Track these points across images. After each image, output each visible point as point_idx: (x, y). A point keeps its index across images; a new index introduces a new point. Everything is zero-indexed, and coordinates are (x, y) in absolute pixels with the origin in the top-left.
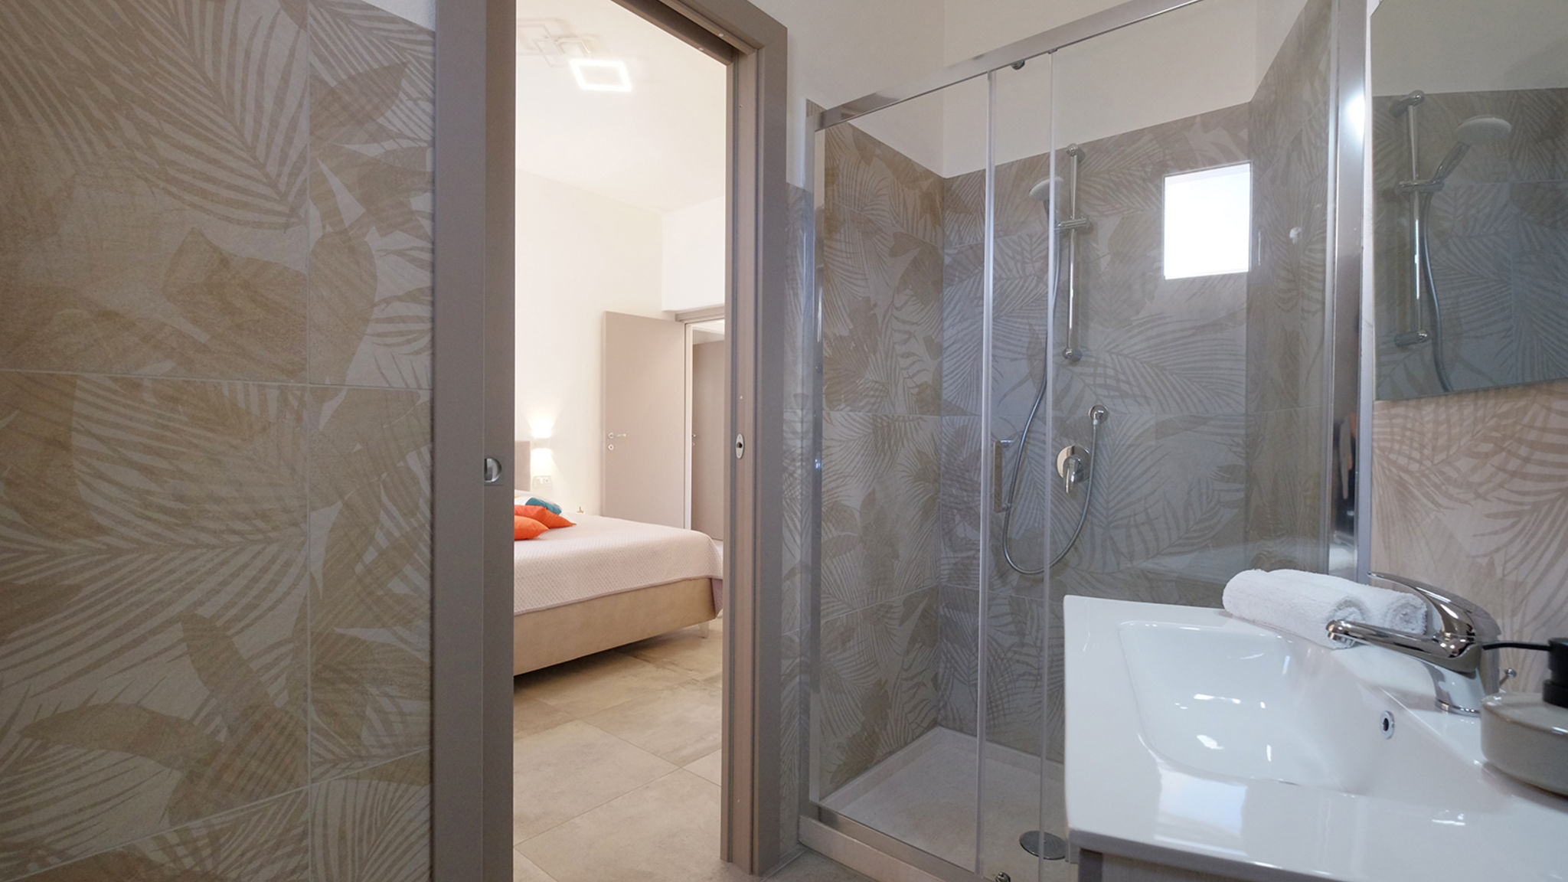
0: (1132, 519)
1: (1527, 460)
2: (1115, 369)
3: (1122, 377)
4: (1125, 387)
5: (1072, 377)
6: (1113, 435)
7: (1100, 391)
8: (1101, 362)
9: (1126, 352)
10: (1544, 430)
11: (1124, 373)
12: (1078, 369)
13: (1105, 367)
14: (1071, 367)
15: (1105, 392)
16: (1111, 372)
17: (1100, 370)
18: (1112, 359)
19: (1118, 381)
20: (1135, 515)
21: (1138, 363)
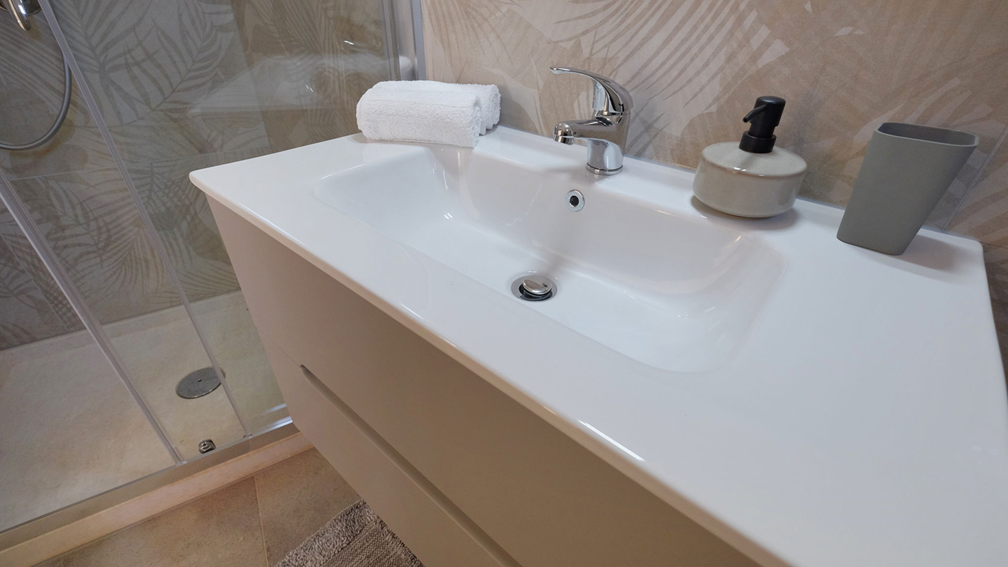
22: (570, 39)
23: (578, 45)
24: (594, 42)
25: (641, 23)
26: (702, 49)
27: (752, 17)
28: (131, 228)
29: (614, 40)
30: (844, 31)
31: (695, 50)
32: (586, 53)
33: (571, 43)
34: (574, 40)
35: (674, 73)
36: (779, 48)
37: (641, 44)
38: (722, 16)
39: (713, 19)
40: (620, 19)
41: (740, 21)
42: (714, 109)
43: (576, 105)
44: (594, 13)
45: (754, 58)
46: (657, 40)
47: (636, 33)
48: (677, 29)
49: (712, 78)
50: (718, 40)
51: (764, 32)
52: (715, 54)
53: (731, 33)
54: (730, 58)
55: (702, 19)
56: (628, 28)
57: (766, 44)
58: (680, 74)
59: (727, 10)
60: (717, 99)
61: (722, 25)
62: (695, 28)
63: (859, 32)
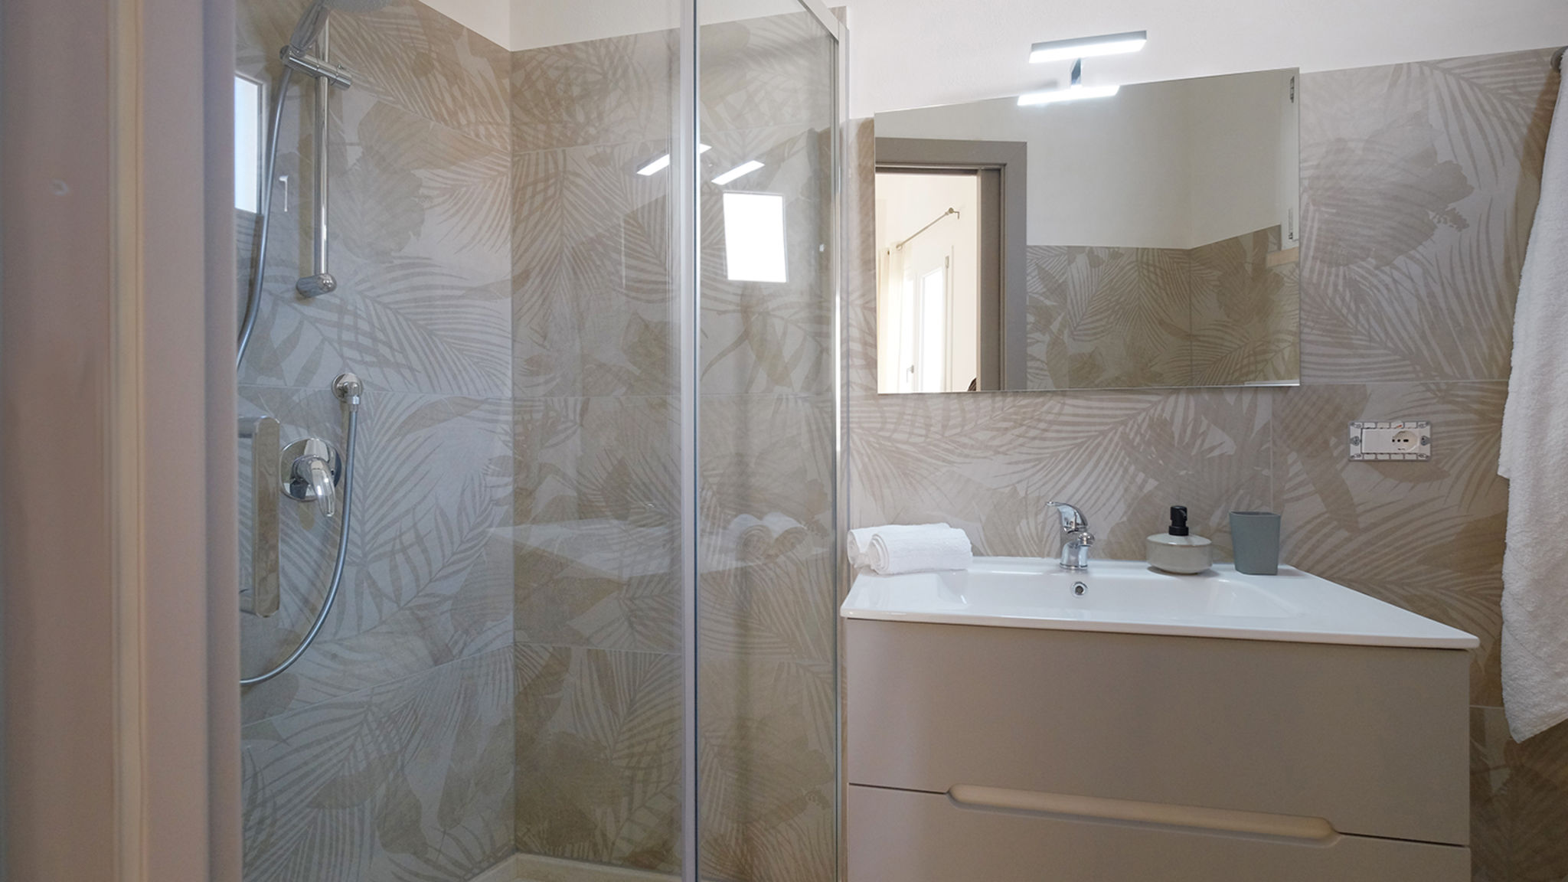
0: (398, 541)
1: (1045, 430)
2: (372, 325)
3: (380, 336)
4: (384, 350)
5: (301, 323)
6: (369, 422)
7: (348, 352)
8: (350, 307)
9: (386, 300)
10: (1060, 414)
11: (383, 330)
12: (309, 310)
13: (356, 316)
14: (296, 305)
15: (356, 355)
16: (364, 326)
17: (348, 320)
18: (367, 306)
19: (375, 339)
20: (400, 536)
21: (401, 319)
22: (1008, 486)
23: (1015, 490)
24: (1028, 487)
25: (1062, 474)
26: (1107, 486)
27: (1132, 468)
28: (308, 810)
29: (1043, 485)
30: (1183, 473)
31: (1103, 487)
32: (1022, 494)
33: (1008, 489)
34: (1011, 487)
35: (1092, 501)
36: (1151, 484)
37: (1064, 487)
38: (1115, 469)
39: (1110, 470)
40: (1046, 472)
41: (1126, 471)
42: (1125, 519)
43: (1018, 529)
44: (1025, 470)
45: (1141, 488)
46: (1076, 483)
47: (1060, 479)
48: (1089, 475)
49: (1119, 501)
50: (1116, 481)
51: (1141, 476)
52: (1116, 488)
53: (1123, 477)
54: (1126, 490)
55: (1103, 470)
56: (1053, 477)
57: (1145, 481)
58: (1096, 502)
59: (1117, 465)
60: (1125, 512)
61: (1116, 473)
62: (1100, 475)
63: (1190, 473)
